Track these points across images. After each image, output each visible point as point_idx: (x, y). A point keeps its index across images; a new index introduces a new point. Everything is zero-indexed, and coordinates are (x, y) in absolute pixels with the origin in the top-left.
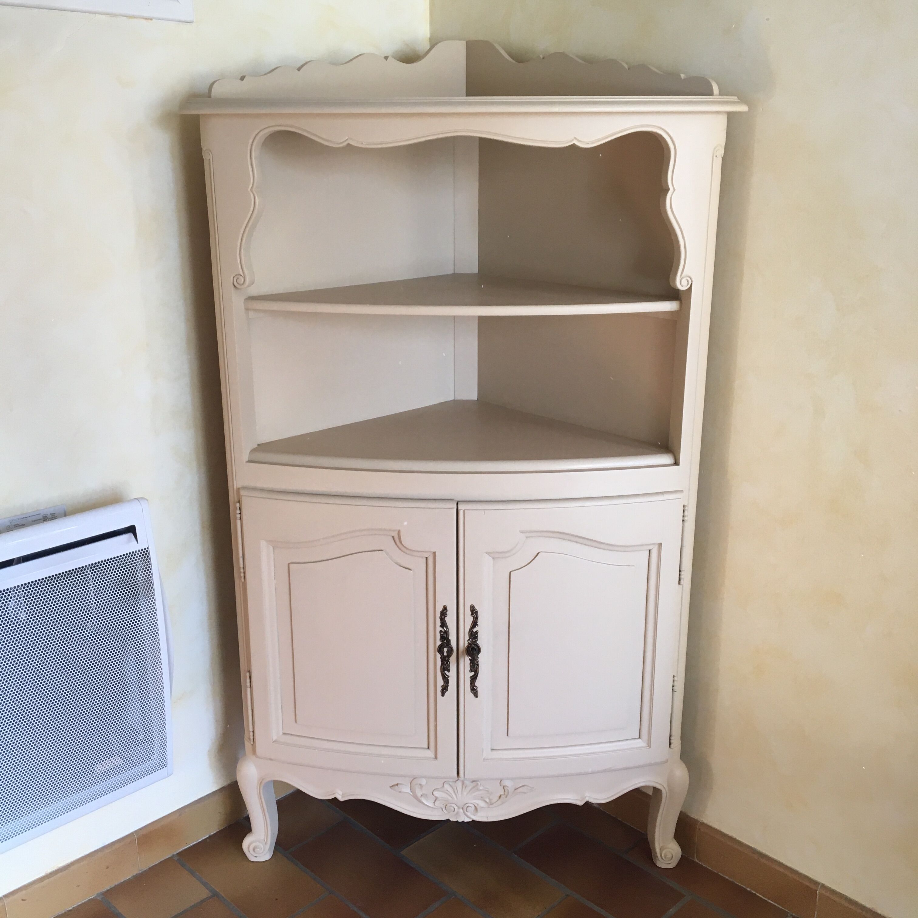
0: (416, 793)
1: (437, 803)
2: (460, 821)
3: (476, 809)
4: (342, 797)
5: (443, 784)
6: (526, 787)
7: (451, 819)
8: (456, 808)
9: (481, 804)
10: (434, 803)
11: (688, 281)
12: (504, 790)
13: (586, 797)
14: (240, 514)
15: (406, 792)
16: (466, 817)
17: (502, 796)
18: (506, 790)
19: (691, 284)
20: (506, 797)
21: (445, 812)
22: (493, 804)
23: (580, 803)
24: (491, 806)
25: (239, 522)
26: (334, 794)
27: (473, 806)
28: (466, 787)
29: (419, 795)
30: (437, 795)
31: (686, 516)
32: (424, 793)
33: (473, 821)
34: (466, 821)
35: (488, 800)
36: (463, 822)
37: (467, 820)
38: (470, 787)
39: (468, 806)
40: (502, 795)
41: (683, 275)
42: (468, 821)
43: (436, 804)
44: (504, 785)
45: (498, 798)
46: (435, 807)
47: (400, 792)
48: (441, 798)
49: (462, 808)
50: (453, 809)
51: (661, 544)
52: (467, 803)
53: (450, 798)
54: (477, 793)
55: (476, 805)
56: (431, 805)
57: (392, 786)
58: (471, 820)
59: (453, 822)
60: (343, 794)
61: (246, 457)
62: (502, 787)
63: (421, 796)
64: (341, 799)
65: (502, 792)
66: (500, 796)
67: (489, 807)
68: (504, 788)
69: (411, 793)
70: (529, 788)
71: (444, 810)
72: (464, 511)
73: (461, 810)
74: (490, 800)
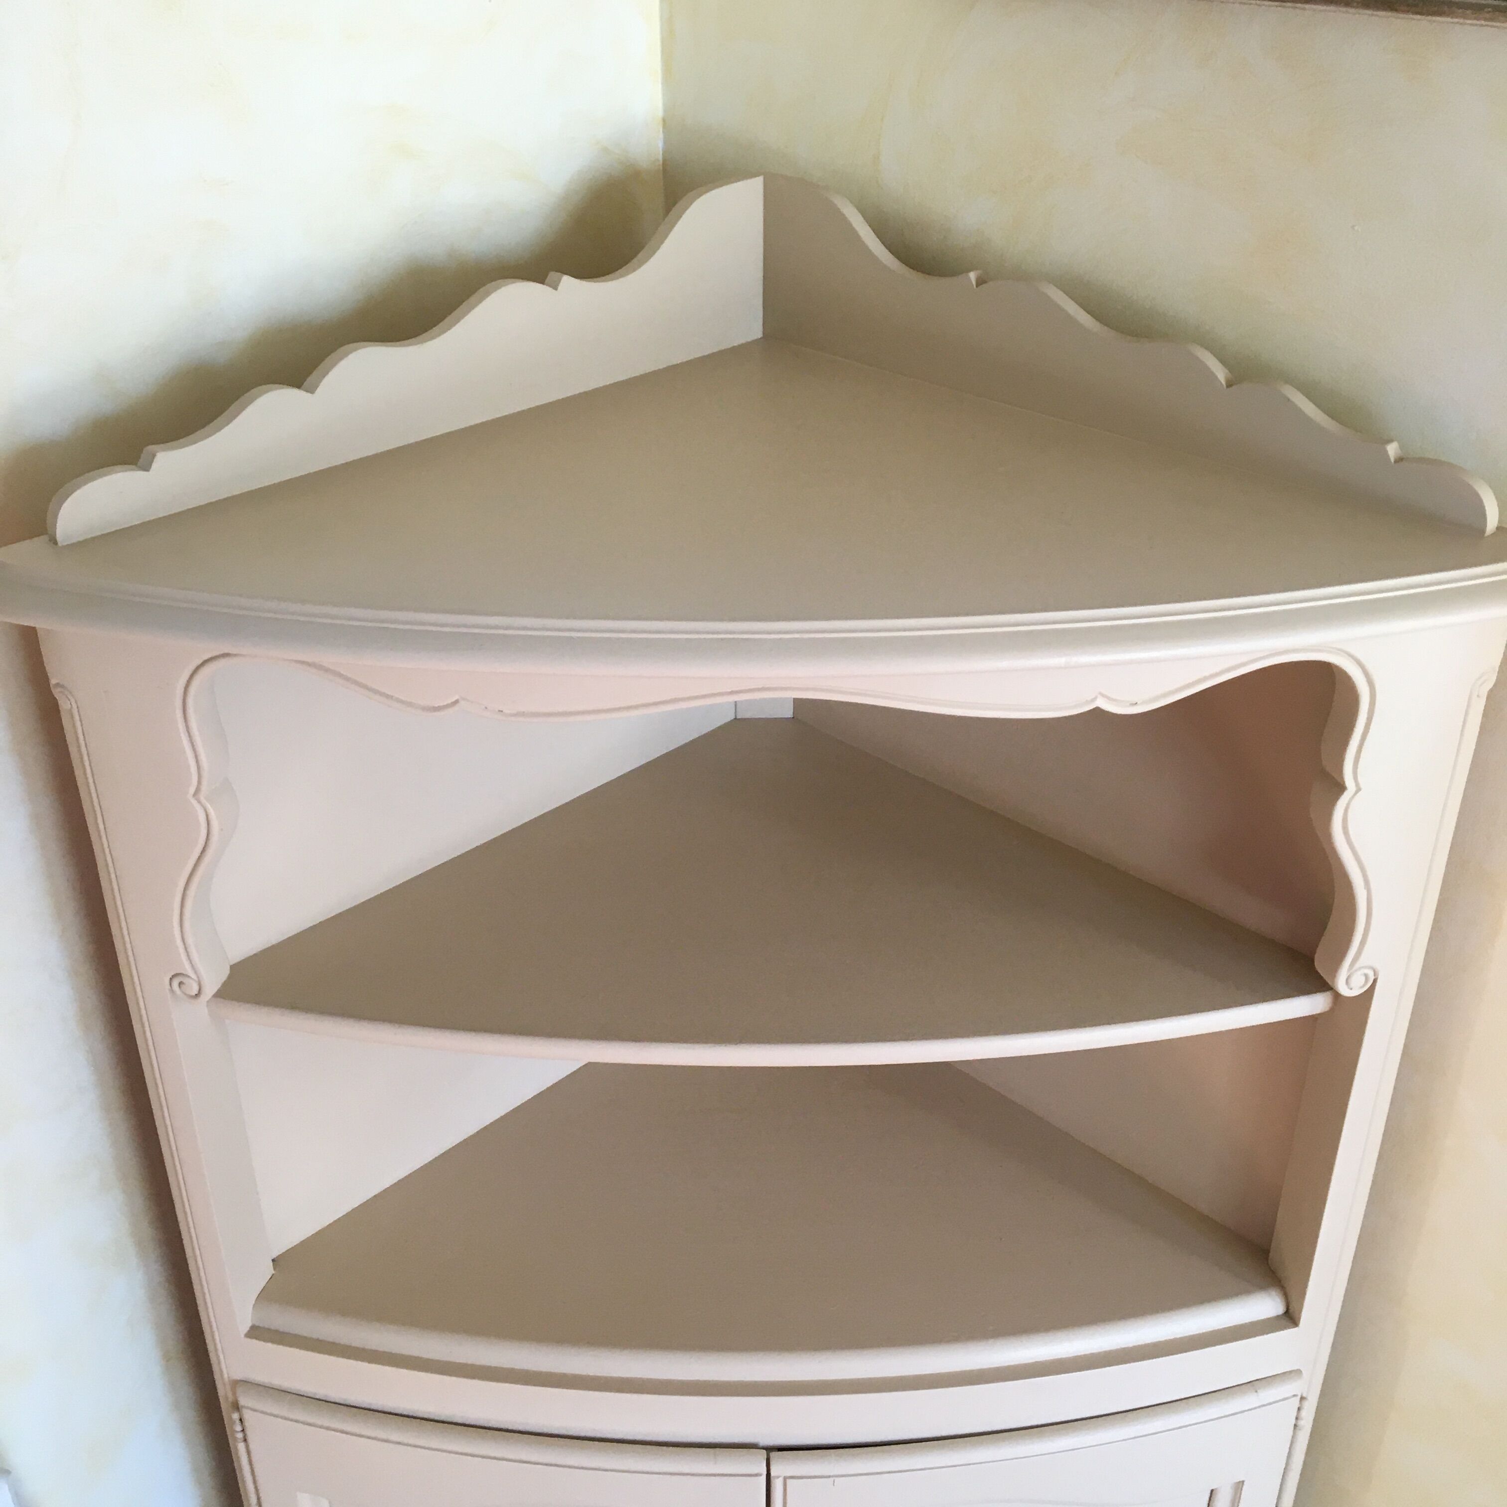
11: (1366, 976)
14: (243, 1430)
19: (1375, 981)
25: (241, 1447)
31: (1302, 1419)
41: (1357, 966)
51: (1243, 1482)
61: (245, 1318)
72: (785, 1479)
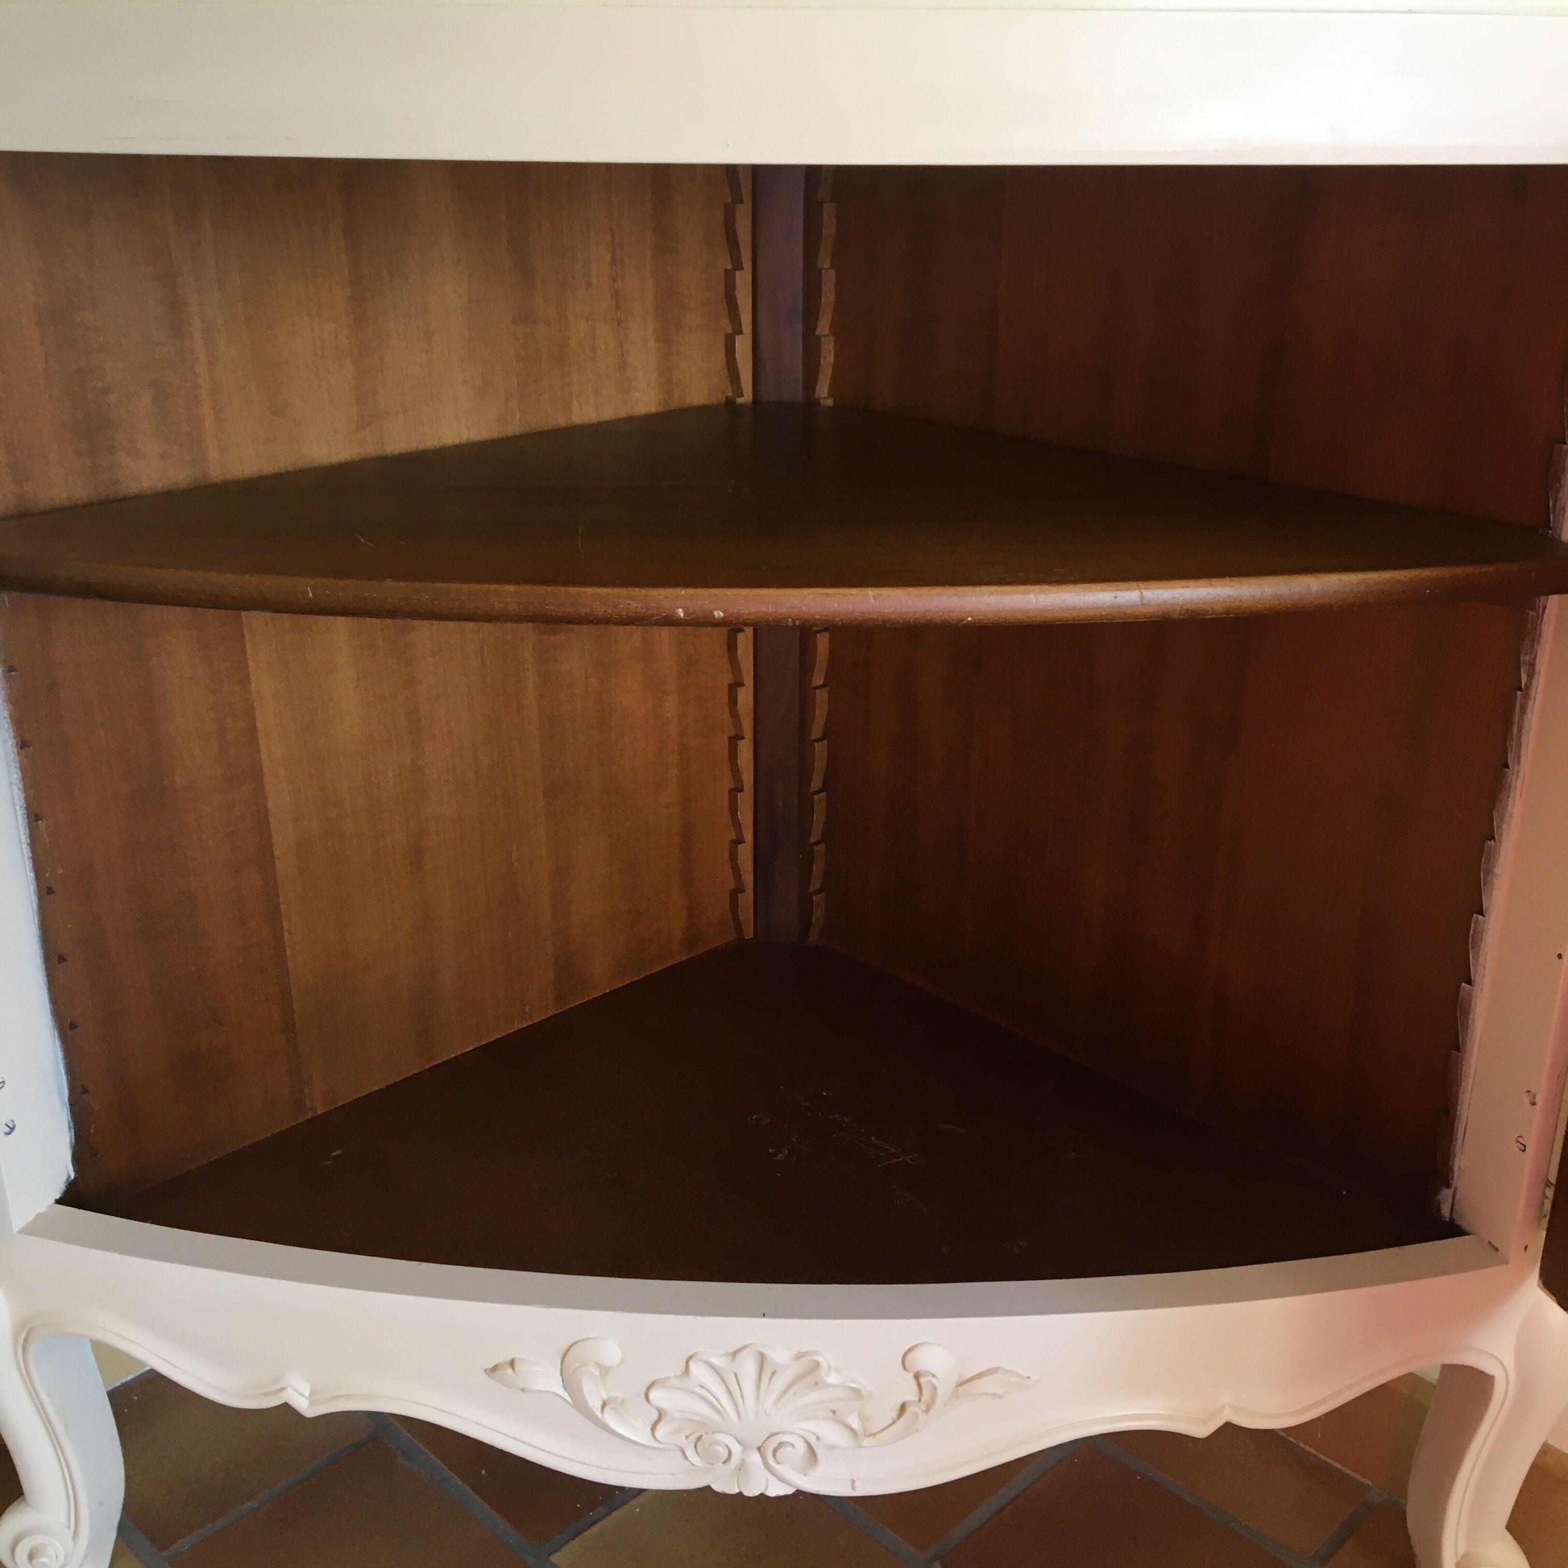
0: (581, 1391)
1: (662, 1431)
2: (751, 1491)
3: (812, 1454)
4: (313, 1398)
5: (687, 1362)
6: (999, 1375)
7: (717, 1487)
8: (736, 1449)
9: (832, 1433)
10: (653, 1429)
12: (919, 1386)
13: (1222, 1409)
15: (548, 1392)
16: (773, 1480)
17: (910, 1409)
18: (924, 1387)
20: (927, 1411)
21: (696, 1460)
22: (874, 1435)
23: (1202, 1431)
24: (865, 1443)
26: (282, 1389)
27: (801, 1448)
28: (774, 1373)
29: (595, 1403)
30: (663, 1404)
32: (613, 1394)
33: (799, 1493)
34: (772, 1493)
35: (855, 1423)
36: (762, 1495)
37: (776, 1490)
38: (790, 1375)
39: (781, 1444)
40: (910, 1402)
42: (782, 1493)
43: (659, 1433)
44: (919, 1368)
45: (894, 1414)
46: (657, 1445)
47: (523, 1390)
48: (677, 1414)
49: (759, 1449)
50: (724, 1453)
52: (771, 1435)
53: (717, 1417)
54: (814, 1396)
55: (813, 1440)
56: (643, 1437)
57: (495, 1368)
58: (790, 1491)
59: (724, 1496)
60: (312, 1393)
62: (912, 1375)
63: (604, 1405)
64: (305, 1407)
65: (909, 1393)
66: (903, 1408)
67: (860, 1447)
68: (917, 1376)
69: (565, 1395)
70: (1013, 1379)
71: (690, 1452)
73: (756, 1458)
74: (862, 1418)
